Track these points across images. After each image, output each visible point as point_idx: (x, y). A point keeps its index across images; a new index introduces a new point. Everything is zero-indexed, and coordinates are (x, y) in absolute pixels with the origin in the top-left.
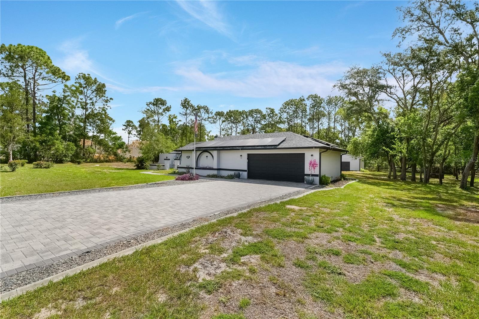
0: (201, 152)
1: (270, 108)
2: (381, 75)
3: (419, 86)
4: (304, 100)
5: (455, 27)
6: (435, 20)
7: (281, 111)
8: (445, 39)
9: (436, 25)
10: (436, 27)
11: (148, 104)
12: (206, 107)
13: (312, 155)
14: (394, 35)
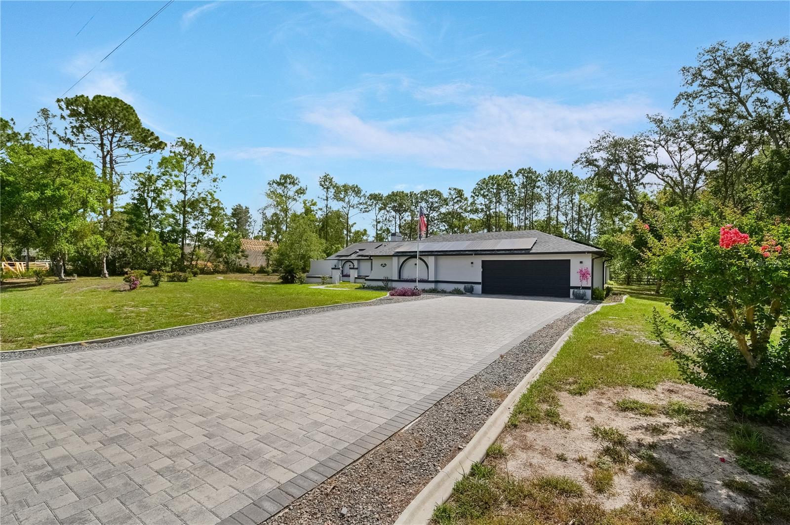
0: (405, 258)
1: (455, 189)
2: (649, 149)
3: (704, 164)
4: (511, 176)
5: (762, 97)
6: (733, 85)
7: (474, 193)
8: (747, 110)
9: (735, 91)
10: (735, 94)
11: (271, 183)
12: (357, 186)
13: (581, 262)
14: (677, 101)
